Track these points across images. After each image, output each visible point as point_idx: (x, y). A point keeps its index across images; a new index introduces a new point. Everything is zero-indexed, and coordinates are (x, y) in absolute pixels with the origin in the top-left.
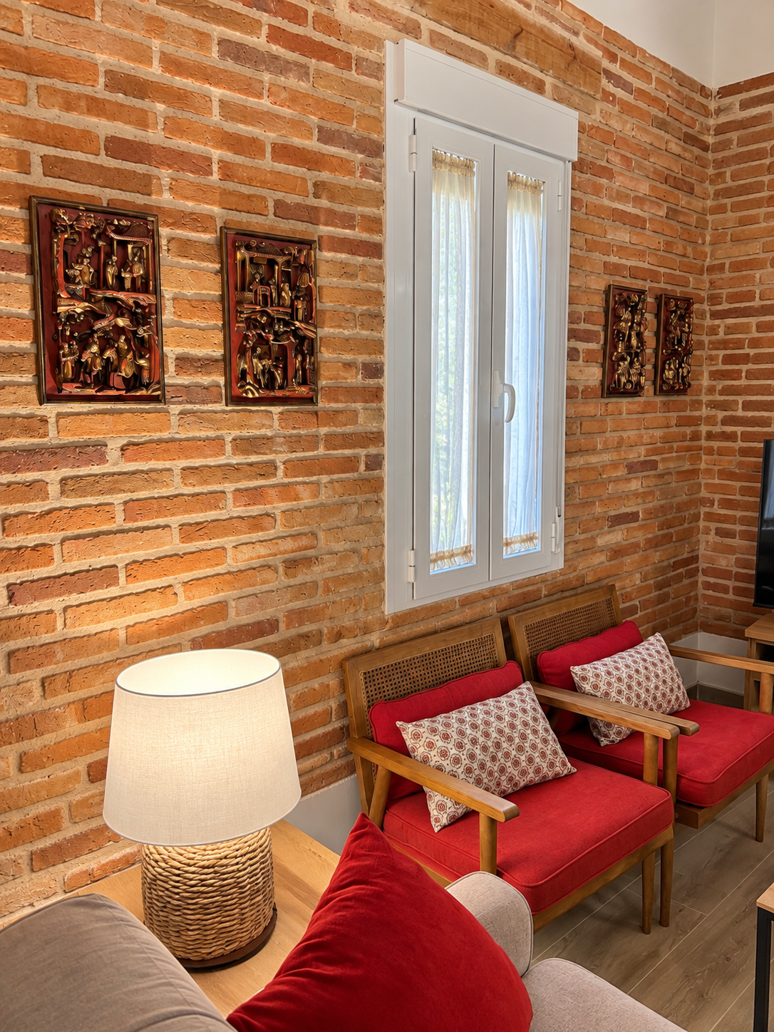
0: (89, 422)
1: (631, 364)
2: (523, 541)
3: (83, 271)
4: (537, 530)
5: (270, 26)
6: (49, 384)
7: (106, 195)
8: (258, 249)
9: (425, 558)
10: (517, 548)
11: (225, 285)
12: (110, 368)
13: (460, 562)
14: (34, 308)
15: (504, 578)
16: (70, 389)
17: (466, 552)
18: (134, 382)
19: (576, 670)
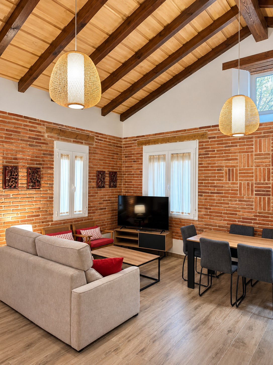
0: (8, 192)
1: (102, 183)
2: (79, 211)
3: (9, 174)
4: (81, 209)
5: (36, 141)
6: (4, 187)
7: (13, 165)
8: (32, 170)
9: (58, 213)
10: (77, 213)
11: (27, 174)
12: (12, 185)
13: (66, 214)
14: (3, 178)
15: (73, 217)
16: (7, 188)
17: (67, 213)
18: (15, 187)
19: (81, 231)
